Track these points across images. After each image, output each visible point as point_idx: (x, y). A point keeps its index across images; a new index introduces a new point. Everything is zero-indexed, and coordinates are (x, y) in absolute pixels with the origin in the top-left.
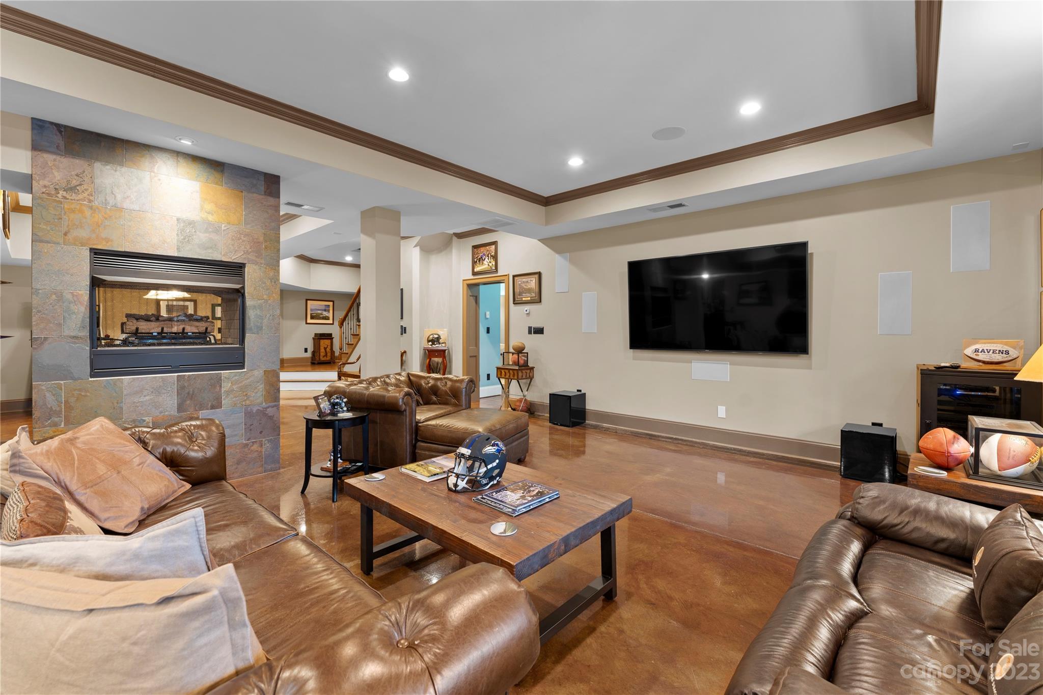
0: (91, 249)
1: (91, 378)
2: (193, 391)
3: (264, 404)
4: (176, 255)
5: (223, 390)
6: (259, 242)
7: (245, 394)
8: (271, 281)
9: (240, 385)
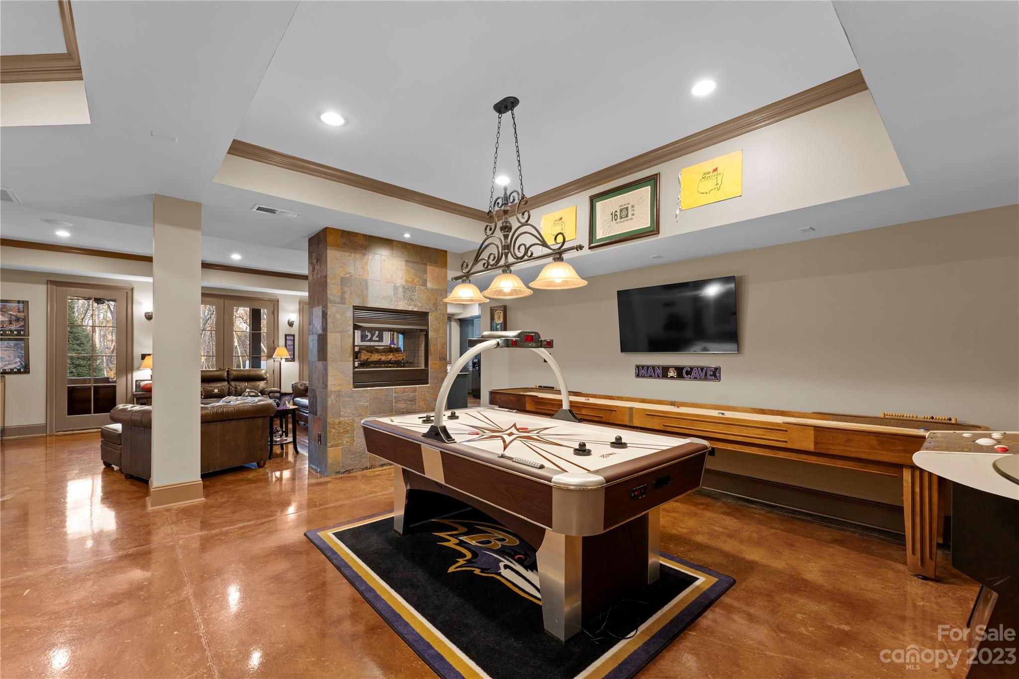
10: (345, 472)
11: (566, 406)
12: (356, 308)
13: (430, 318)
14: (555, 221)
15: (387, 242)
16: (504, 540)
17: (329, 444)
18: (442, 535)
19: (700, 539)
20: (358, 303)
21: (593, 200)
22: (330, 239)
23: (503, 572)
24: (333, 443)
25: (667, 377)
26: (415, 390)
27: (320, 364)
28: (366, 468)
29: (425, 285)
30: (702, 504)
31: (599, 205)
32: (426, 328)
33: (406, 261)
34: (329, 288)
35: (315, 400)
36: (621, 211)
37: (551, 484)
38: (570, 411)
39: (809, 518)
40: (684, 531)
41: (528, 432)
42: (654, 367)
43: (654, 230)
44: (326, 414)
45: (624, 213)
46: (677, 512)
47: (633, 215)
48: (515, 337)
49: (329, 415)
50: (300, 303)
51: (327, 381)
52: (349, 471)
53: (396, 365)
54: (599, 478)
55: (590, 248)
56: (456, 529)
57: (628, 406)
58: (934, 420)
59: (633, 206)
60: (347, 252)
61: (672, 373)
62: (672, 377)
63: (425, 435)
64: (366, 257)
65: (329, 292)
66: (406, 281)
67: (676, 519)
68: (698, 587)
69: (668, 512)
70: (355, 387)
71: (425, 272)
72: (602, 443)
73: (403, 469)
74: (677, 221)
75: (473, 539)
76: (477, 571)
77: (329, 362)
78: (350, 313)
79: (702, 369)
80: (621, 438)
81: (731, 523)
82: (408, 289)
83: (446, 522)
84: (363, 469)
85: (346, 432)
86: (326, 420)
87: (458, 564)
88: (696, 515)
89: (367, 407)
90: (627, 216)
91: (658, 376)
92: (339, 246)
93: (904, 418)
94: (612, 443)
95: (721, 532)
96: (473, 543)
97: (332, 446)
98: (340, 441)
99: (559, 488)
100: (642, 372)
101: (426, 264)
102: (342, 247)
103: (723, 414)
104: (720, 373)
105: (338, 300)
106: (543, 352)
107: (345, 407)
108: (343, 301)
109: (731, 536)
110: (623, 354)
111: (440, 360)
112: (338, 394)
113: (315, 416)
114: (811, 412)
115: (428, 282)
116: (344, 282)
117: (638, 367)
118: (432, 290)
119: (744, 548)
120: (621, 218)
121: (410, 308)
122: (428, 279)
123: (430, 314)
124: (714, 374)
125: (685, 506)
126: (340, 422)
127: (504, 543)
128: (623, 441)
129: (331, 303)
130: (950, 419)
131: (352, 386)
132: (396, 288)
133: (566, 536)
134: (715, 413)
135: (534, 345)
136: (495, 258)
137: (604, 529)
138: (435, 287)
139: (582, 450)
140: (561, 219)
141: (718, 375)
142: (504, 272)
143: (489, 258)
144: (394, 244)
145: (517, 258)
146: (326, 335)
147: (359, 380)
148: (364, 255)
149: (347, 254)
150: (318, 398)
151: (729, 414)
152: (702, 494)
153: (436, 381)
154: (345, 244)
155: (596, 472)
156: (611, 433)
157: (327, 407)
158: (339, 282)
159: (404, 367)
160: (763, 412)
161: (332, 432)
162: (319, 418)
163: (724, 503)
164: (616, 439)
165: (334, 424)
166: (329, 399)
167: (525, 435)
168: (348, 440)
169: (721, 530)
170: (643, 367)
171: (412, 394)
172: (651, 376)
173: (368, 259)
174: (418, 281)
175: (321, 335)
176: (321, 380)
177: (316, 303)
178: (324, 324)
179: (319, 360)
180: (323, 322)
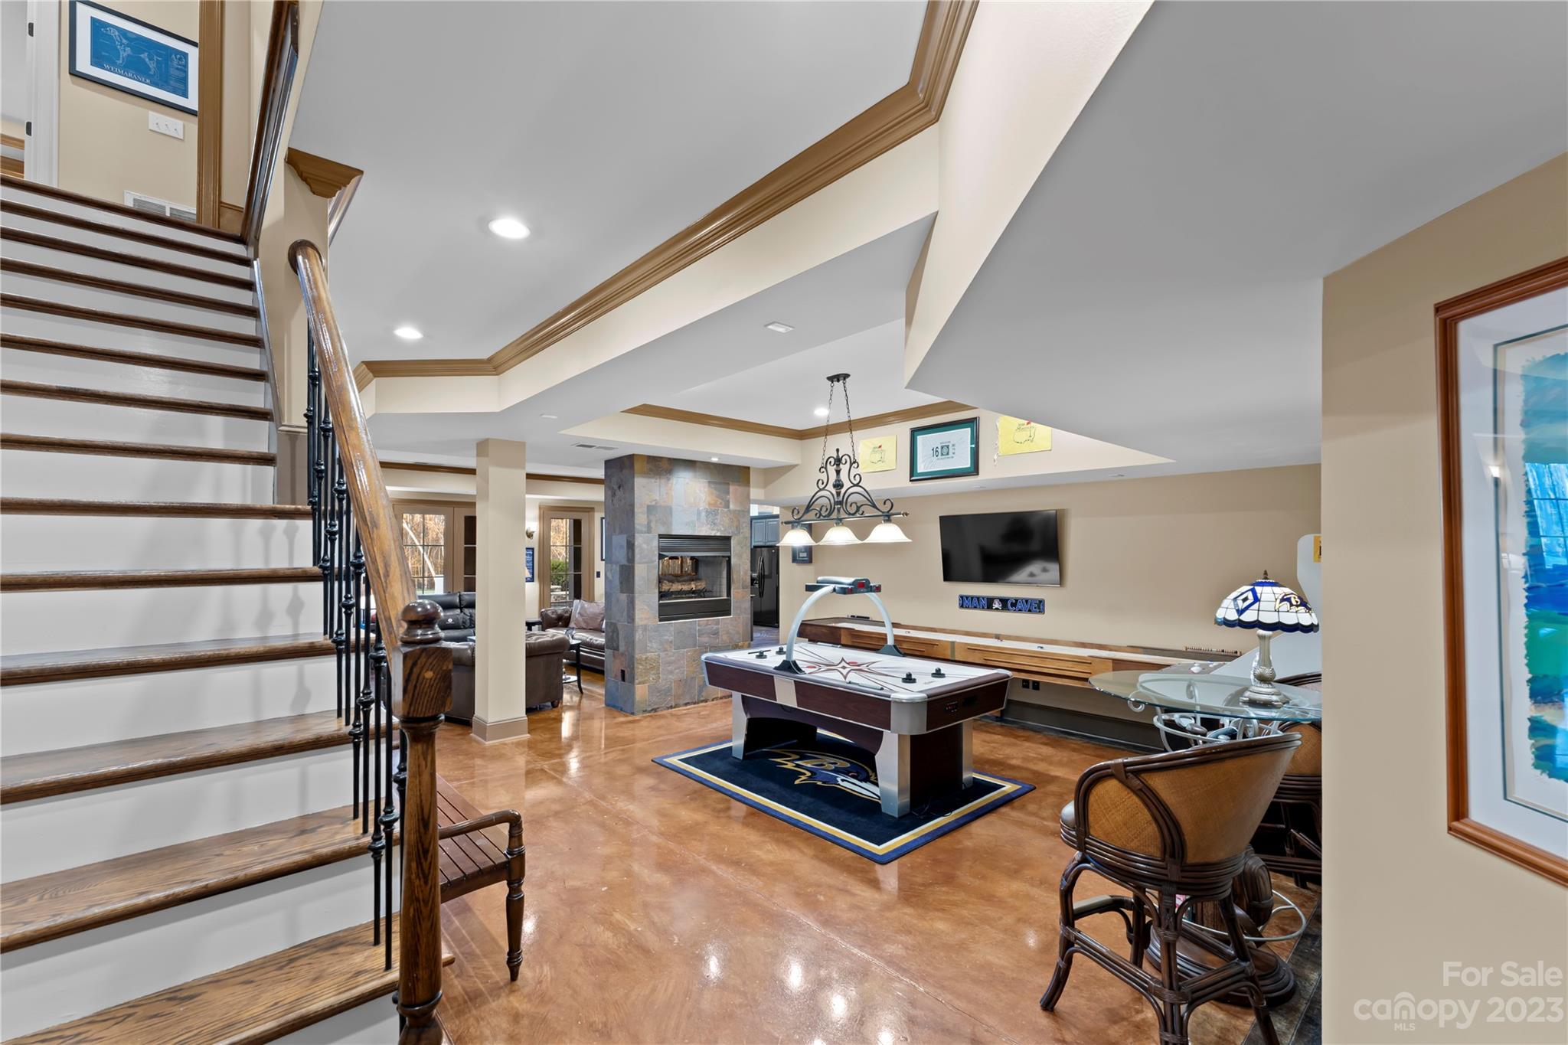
10: (652, 710)
11: (890, 642)
12: (661, 536)
13: (733, 542)
14: (874, 448)
15: (690, 464)
16: (835, 763)
17: (637, 681)
18: (778, 760)
19: (1014, 762)
20: (663, 532)
21: (915, 432)
22: (637, 466)
23: (840, 782)
24: (640, 680)
25: (992, 609)
26: (718, 623)
27: (624, 597)
28: (671, 707)
29: (728, 507)
30: (1023, 737)
31: (921, 439)
32: (727, 554)
33: (709, 482)
34: (636, 517)
35: (615, 635)
36: (942, 448)
37: (890, 699)
38: (895, 646)
39: (1122, 747)
40: (1001, 756)
41: (859, 666)
42: (978, 598)
43: (974, 470)
44: (633, 649)
45: (944, 450)
46: (997, 743)
47: (954, 453)
48: (850, 584)
49: (637, 651)
50: (540, 508)
51: (634, 615)
52: (655, 710)
53: (696, 595)
54: (924, 695)
55: (911, 481)
56: (790, 757)
57: (950, 640)
58: (1224, 653)
59: (953, 445)
60: (653, 478)
61: (997, 605)
62: (997, 609)
63: (776, 668)
64: (671, 481)
65: (636, 522)
66: (710, 504)
67: (995, 748)
68: (1004, 791)
69: (988, 743)
70: (660, 621)
71: (728, 493)
72: (926, 674)
73: (743, 696)
74: (995, 466)
75: (808, 763)
76: (819, 783)
77: (636, 595)
78: (655, 543)
79: (1027, 601)
80: (940, 670)
81: (1046, 751)
82: (711, 513)
83: (778, 751)
84: (668, 708)
85: (652, 668)
86: (633, 657)
87: (801, 779)
88: (1015, 745)
89: (671, 642)
90: (948, 454)
91: (983, 608)
92: (645, 474)
93: (1202, 651)
94: (933, 674)
95: (1034, 758)
96: (809, 765)
97: (639, 683)
98: (646, 678)
99: (896, 702)
100: (966, 602)
101: (728, 484)
102: (648, 473)
103: (1042, 648)
104: (1044, 606)
105: (645, 529)
106: (872, 595)
107: (651, 641)
108: (649, 531)
109: (1042, 760)
110: (947, 584)
111: (743, 588)
112: (645, 628)
113: (616, 652)
114: (1125, 645)
115: (731, 503)
116: (651, 509)
117: (962, 597)
118: (735, 511)
119: (1051, 768)
120: (942, 455)
121: (712, 533)
122: (731, 500)
123: (732, 538)
124: (1037, 606)
125: (1006, 738)
126: (646, 658)
127: (836, 765)
128: (942, 672)
129: (638, 533)
130: (1236, 652)
131: (657, 619)
132: (699, 513)
133: (899, 736)
134: (1034, 647)
135: (865, 590)
136: (827, 509)
137: (927, 730)
138: (739, 509)
139: (909, 679)
140: (880, 447)
141: (1041, 607)
142: (837, 524)
143: (821, 509)
144: (698, 464)
145: (850, 514)
146: (633, 568)
147: (666, 613)
148: (669, 479)
149: (653, 480)
150: (621, 633)
151: (1049, 649)
152: (1025, 728)
153: (739, 612)
154: (651, 470)
155: (921, 692)
156: (933, 666)
157: (634, 642)
158: (645, 509)
159: (704, 597)
160: (1083, 645)
161: (639, 668)
162: (622, 654)
163: (1045, 735)
164: (936, 670)
165: (641, 659)
166: (637, 634)
167: (857, 667)
168: (653, 677)
169: (1035, 756)
170: (967, 598)
171: (715, 627)
172: (975, 607)
173: (672, 484)
174: (721, 503)
175: (625, 566)
176: (625, 613)
177: (617, 531)
178: (630, 554)
179: (622, 592)
180: (628, 553)
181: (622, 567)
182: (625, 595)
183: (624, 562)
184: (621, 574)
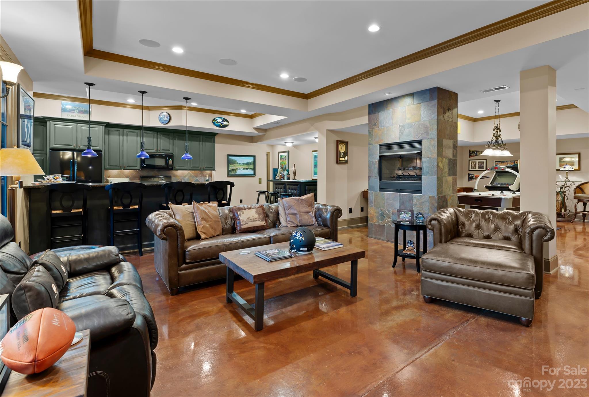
0: (379, 144)
1: (379, 191)
2: (404, 201)
3: (429, 214)
4: (399, 141)
5: (413, 203)
6: (427, 127)
7: (421, 207)
8: (433, 147)
9: (420, 202)
142: (497, 149)
145: (499, 146)
175: (452, 159)
176: (451, 189)
177: (447, 137)
178: (455, 153)
179: (449, 175)
180: (453, 152)
181: (450, 160)
182: (451, 177)
183: (451, 157)
184: (449, 164)
